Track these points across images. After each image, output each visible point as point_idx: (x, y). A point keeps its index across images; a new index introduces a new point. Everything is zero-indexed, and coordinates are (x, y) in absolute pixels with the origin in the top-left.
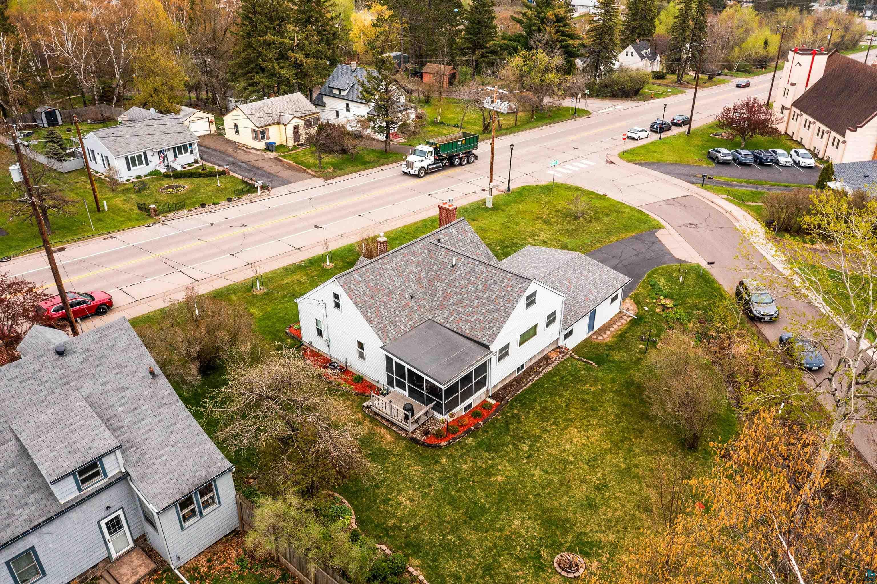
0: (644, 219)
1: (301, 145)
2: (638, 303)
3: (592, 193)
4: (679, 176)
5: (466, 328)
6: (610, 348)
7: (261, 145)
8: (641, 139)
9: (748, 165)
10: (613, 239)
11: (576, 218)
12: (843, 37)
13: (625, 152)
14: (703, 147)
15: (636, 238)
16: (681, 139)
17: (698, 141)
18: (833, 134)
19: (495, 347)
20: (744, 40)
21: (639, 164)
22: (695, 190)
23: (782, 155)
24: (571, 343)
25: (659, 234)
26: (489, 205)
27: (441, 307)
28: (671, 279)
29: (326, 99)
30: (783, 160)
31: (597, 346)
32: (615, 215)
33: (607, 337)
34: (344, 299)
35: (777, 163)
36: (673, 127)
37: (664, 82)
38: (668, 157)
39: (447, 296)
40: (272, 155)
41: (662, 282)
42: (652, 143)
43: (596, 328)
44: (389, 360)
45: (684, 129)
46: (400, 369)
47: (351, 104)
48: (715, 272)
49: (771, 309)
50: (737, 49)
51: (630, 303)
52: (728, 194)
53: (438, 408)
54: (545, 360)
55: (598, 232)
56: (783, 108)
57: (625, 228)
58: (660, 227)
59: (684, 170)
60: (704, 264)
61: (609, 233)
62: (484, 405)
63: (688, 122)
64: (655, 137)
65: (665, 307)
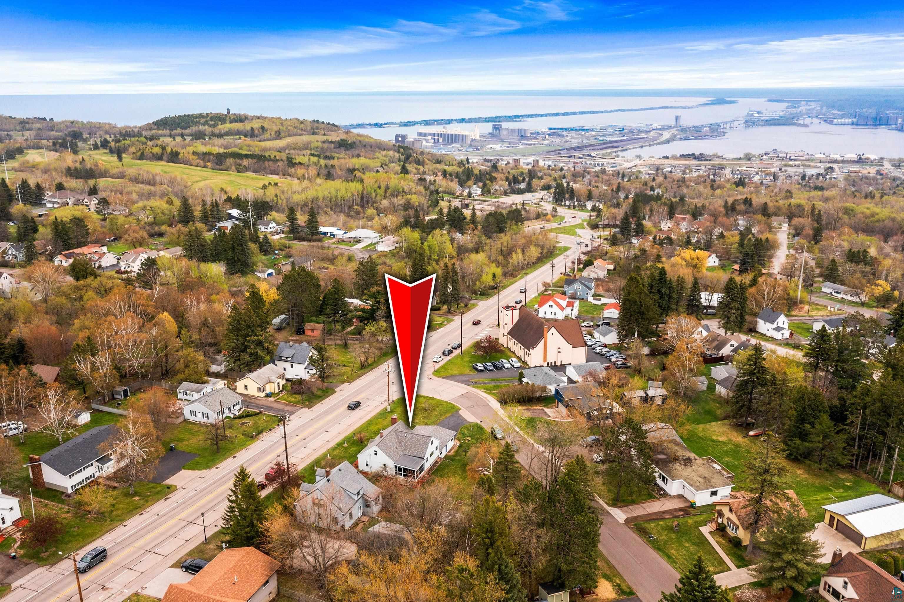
0: (453, 407)
1: (281, 391)
2: (459, 440)
3: (427, 397)
4: (462, 382)
5: (415, 454)
6: (454, 456)
7: (264, 394)
8: (440, 361)
9: (491, 370)
10: (443, 417)
11: (426, 410)
12: (542, 253)
13: (435, 371)
14: (470, 362)
15: (452, 416)
16: (459, 359)
17: (467, 359)
18: (526, 350)
19: (425, 458)
20: (480, 276)
21: (444, 378)
22: (470, 389)
23: (505, 363)
24: (442, 456)
25: (460, 412)
26: (389, 410)
27: (406, 450)
28: (468, 430)
29: (276, 362)
30: (507, 365)
31: (450, 456)
32: (440, 406)
33: (452, 453)
34: (379, 452)
35: (504, 367)
36: (454, 350)
37: (441, 312)
38: (455, 372)
39: (406, 446)
40: (272, 399)
41: (465, 431)
42: (446, 364)
43: (448, 450)
44: (396, 467)
45: (459, 350)
46: (400, 469)
47: (294, 365)
48: (483, 425)
49: (502, 435)
50: (478, 283)
51: (457, 441)
52: (484, 389)
53: (414, 478)
54: (436, 462)
55: (436, 415)
56: (504, 335)
57: (446, 412)
58: (460, 409)
59: (464, 378)
60: (479, 422)
61: (441, 415)
62: (424, 476)
63: (460, 346)
64: (446, 359)
65: (468, 440)
